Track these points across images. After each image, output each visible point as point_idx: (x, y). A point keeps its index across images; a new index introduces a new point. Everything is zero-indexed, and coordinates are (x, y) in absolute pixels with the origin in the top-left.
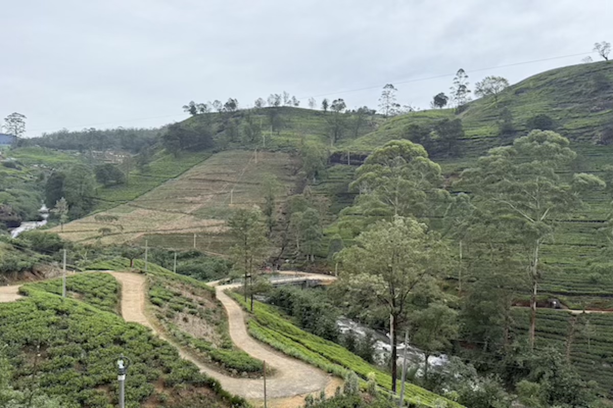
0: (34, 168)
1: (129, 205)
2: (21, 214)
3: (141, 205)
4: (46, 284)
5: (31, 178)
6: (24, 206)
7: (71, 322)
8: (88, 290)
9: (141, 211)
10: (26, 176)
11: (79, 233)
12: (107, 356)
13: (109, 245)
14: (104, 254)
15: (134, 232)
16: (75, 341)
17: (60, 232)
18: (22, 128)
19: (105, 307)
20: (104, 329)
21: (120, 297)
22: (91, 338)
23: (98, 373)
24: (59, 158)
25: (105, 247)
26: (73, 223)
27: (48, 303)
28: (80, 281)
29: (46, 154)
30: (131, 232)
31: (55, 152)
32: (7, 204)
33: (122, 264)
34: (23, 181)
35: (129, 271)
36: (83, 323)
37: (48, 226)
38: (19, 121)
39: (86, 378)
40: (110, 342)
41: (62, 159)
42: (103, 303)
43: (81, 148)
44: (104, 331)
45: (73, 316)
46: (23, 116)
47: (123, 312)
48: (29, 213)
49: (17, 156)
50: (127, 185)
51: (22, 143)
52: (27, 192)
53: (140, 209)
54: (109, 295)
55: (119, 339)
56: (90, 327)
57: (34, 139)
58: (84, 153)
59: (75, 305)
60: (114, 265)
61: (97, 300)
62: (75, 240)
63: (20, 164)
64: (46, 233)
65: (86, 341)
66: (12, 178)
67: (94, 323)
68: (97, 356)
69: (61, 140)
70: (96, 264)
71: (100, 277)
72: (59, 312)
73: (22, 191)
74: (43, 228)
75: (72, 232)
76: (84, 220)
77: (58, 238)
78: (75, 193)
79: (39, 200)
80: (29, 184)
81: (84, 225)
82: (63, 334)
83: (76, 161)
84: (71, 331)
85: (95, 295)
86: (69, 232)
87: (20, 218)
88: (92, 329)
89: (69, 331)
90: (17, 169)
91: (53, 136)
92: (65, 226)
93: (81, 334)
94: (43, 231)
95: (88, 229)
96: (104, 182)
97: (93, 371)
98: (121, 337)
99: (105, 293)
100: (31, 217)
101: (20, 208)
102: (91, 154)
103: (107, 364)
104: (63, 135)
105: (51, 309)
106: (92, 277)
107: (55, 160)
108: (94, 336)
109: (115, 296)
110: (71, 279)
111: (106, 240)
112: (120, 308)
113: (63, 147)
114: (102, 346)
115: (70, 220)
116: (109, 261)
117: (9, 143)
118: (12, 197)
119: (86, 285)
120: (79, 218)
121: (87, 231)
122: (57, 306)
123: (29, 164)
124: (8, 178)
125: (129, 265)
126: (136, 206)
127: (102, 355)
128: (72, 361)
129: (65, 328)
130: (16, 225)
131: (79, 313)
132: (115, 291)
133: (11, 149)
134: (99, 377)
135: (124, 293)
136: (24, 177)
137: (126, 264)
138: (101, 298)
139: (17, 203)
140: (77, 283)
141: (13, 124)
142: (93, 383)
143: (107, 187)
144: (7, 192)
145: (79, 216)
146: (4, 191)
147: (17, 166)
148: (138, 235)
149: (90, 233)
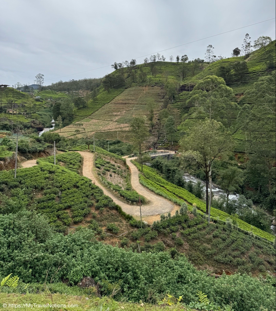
0: (48, 101)
1: (89, 118)
2: (43, 124)
3: (94, 118)
4: (49, 159)
5: (47, 106)
6: (44, 120)
7: (55, 177)
8: (68, 161)
9: (94, 121)
10: (45, 105)
11: (67, 133)
12: (70, 194)
13: (81, 139)
14: (78, 143)
15: (91, 131)
16: (56, 187)
17: (59, 133)
18: (42, 81)
19: (74, 169)
20: (70, 180)
21: (82, 164)
22: (64, 185)
23: (66, 202)
24: (59, 96)
25: (79, 139)
26: (65, 128)
27: (46, 168)
28: (65, 156)
29: (53, 94)
30: (90, 131)
31: (57, 93)
32: (37, 120)
33: (85, 148)
34: (43, 108)
35: (87, 151)
36: (61, 177)
37: (55, 130)
38: (41, 78)
39: (61, 205)
40: (72, 187)
41: (60, 96)
42: (74, 167)
43: (68, 90)
44: (70, 181)
45: (56, 174)
46: (43, 75)
47: (83, 172)
48: (46, 124)
49: (41, 95)
50: (88, 108)
51: (42, 89)
52: (45, 113)
53: (94, 120)
54: (77, 163)
55: (76, 185)
56: (64, 179)
57: (49, 87)
58: (70, 92)
59: (58, 168)
60: (82, 148)
61: (71, 166)
62: (66, 137)
63: (42, 99)
64: (53, 133)
65: (61, 187)
66: (39, 106)
67: (66, 177)
68: (66, 194)
69: (60, 87)
70: (74, 148)
71: (74, 154)
72: (51, 172)
73: (43, 113)
74: (52, 131)
75: (65, 132)
76: (70, 126)
77: (59, 136)
78: (65, 113)
79: (51, 117)
80: (47, 109)
81: (70, 128)
82: (51, 183)
83: (66, 96)
84: (55, 182)
85: (71, 163)
86: (63, 132)
87: (43, 126)
88: (64, 181)
89: (54, 182)
90: (41, 102)
91: (56, 84)
92: (62, 129)
93: (59, 183)
94: (52, 132)
95: (72, 130)
96: (78, 107)
97: (64, 201)
98: (77, 184)
99: (75, 162)
100: (48, 125)
101: (43, 121)
102: (73, 93)
103: (70, 198)
104: (60, 84)
105: (47, 171)
106: (70, 155)
107: (57, 96)
108: (65, 184)
109: (79, 164)
110: (61, 156)
111: (79, 136)
112: (82, 169)
113: (61, 90)
114: (69, 189)
115: (64, 126)
116: (80, 146)
117: (38, 89)
118: (39, 116)
119: (67, 158)
120: (68, 125)
121: (71, 131)
122: (50, 169)
123: (46, 99)
124: (37, 106)
125: (88, 148)
126: (92, 118)
127: (68, 193)
128: (55, 196)
129: (53, 180)
130: (41, 130)
131: (59, 173)
132: (80, 162)
133: (38, 92)
134: (66, 205)
135: (84, 162)
136: (44, 106)
137: (87, 148)
138: (74, 165)
139: (41, 119)
140: (63, 157)
141: (39, 79)
142: (63, 207)
143: (79, 109)
144: (37, 113)
145: (68, 124)
146: (35, 113)
147: (41, 100)
148: (93, 133)
149: (72, 132)
